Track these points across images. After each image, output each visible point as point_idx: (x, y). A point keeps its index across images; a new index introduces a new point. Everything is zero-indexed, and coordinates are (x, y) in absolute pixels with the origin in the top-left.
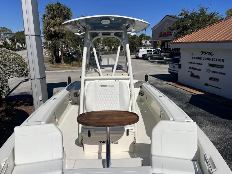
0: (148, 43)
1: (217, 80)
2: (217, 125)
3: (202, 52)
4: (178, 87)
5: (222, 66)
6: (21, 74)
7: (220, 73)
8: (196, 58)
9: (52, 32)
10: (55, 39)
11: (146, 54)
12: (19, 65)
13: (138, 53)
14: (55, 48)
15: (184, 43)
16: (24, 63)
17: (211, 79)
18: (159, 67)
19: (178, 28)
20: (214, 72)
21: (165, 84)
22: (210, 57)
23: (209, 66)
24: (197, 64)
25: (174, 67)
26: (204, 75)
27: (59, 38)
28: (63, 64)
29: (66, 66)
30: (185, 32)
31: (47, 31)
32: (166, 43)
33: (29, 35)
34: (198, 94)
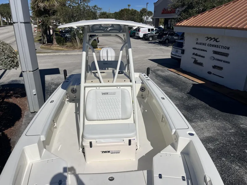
0: (150, 19)
1: (221, 68)
2: (217, 119)
3: (208, 37)
4: (180, 75)
5: (227, 54)
6: (11, 66)
7: (224, 61)
8: (201, 44)
9: (41, 8)
10: (45, 16)
11: (147, 34)
12: (9, 57)
13: (138, 32)
14: (45, 26)
15: (189, 26)
16: (14, 53)
17: (214, 67)
18: (161, 49)
19: (183, 6)
20: (218, 60)
21: (167, 71)
22: (215, 43)
23: (213, 53)
24: (201, 50)
25: (177, 52)
26: (208, 63)
27: (49, 16)
28: (55, 46)
29: (59, 48)
30: (190, 11)
31: (36, 7)
32: (169, 21)
33: (17, 23)
34: (200, 83)
